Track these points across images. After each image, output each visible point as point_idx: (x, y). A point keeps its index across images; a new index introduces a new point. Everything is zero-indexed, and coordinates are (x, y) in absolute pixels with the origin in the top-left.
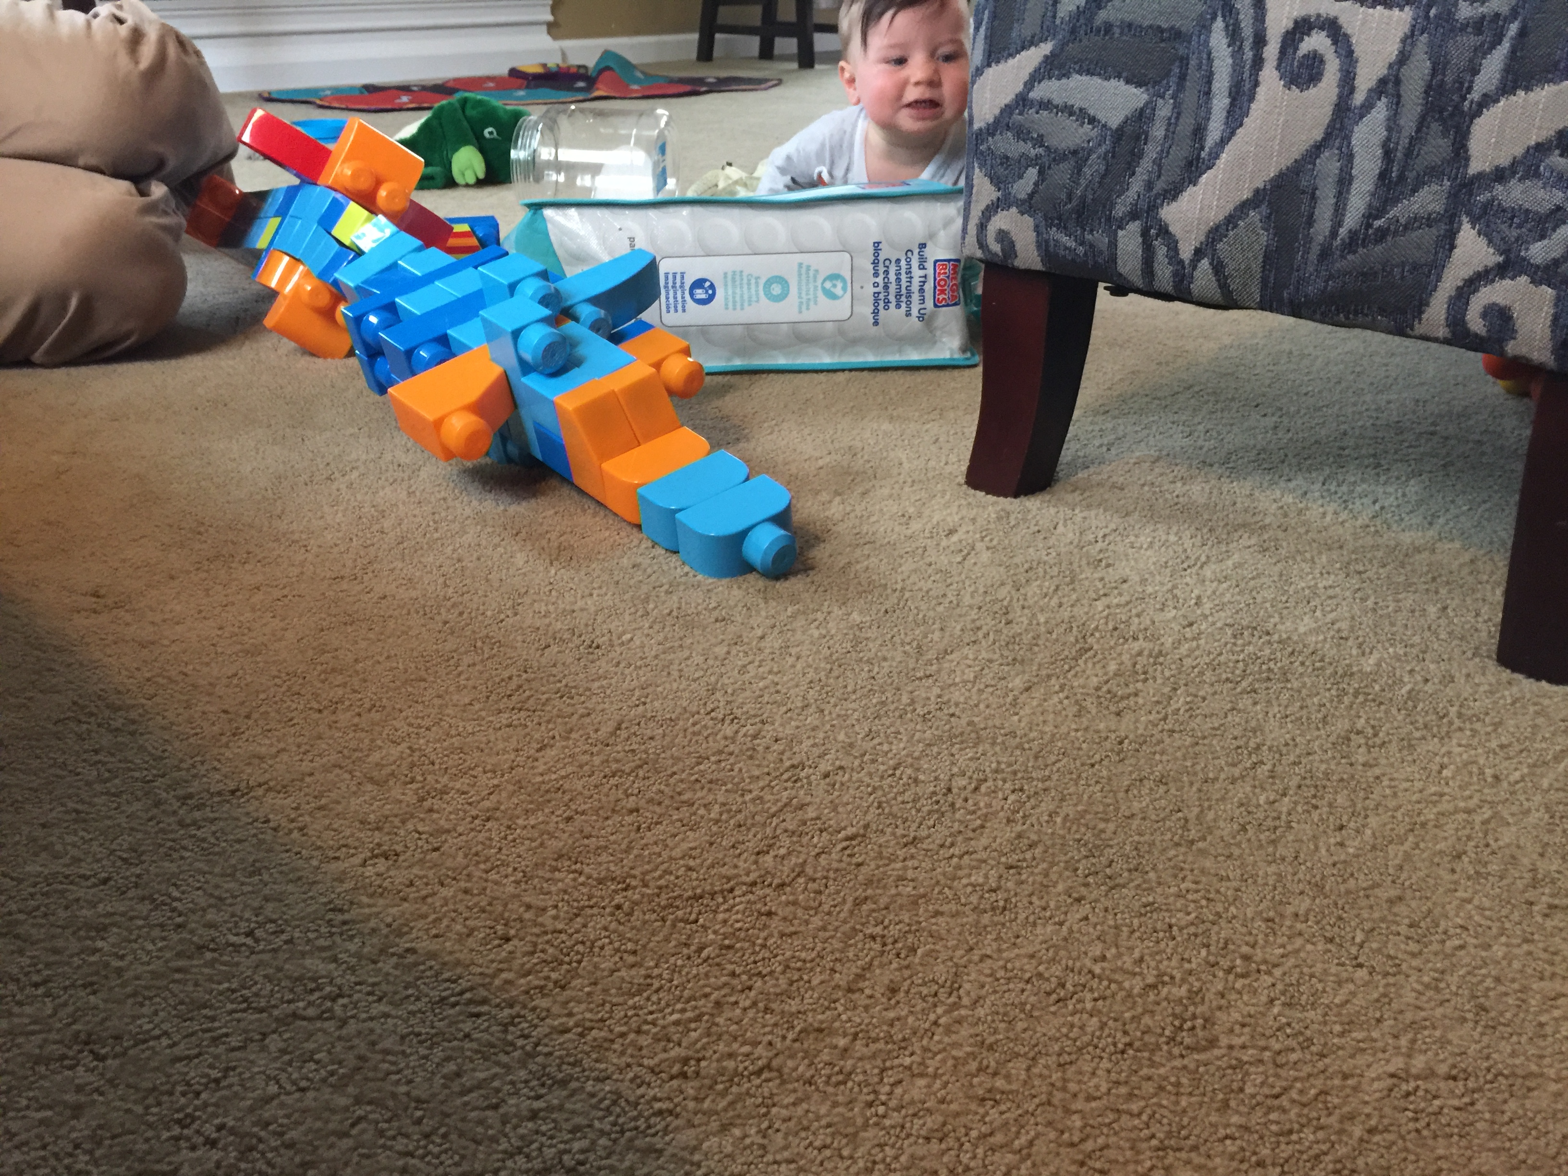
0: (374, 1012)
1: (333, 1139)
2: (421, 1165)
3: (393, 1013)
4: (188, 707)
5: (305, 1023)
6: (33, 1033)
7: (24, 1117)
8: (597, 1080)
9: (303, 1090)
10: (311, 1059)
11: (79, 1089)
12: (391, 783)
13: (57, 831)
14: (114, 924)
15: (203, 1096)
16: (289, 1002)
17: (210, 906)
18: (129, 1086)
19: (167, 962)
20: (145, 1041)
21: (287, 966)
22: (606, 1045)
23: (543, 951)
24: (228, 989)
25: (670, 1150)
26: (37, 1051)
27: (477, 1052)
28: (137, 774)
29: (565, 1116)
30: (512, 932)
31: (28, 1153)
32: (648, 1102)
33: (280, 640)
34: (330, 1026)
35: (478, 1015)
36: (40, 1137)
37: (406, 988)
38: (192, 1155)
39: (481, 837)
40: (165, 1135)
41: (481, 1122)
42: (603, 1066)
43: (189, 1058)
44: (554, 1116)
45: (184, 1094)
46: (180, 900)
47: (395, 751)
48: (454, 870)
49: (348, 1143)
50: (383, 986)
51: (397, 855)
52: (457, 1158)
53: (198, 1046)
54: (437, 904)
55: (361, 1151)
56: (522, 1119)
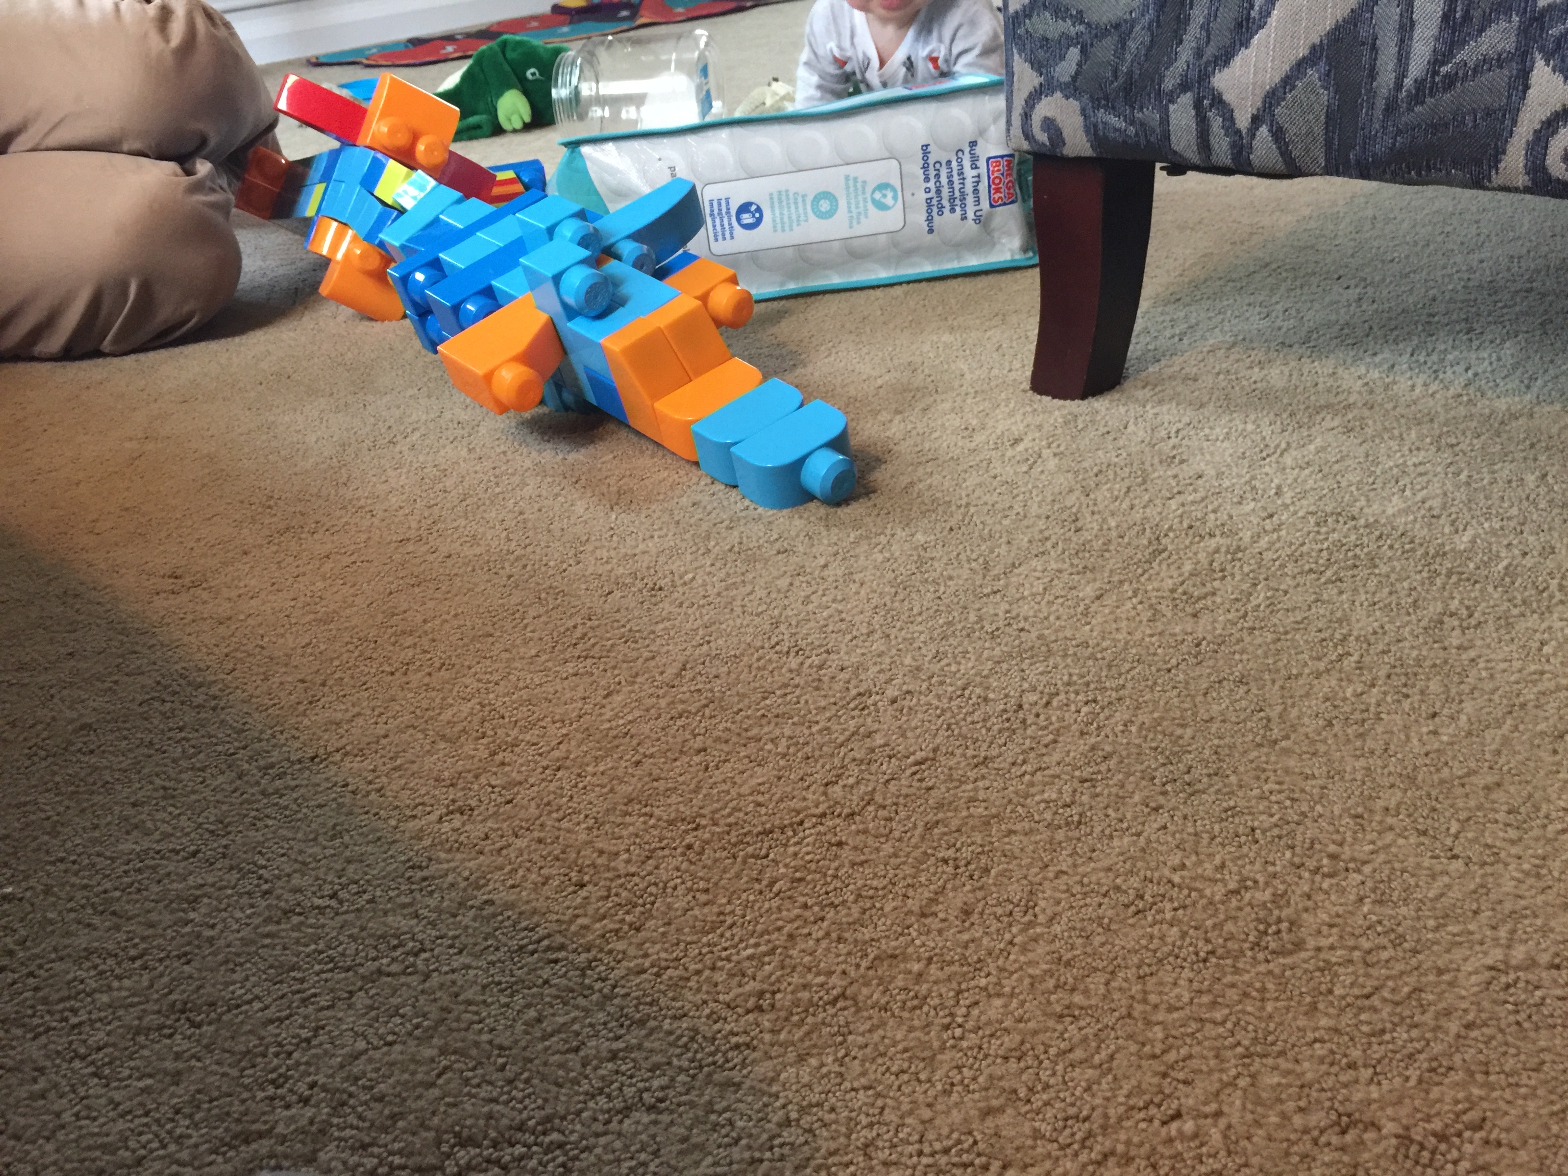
0: (455, 965)
1: (419, 1090)
2: (506, 1111)
3: (474, 964)
4: (266, 678)
5: (389, 979)
6: (132, 1005)
7: (127, 1086)
8: (674, 1017)
9: (390, 1044)
10: (396, 1014)
11: (178, 1056)
12: (463, 739)
13: (146, 809)
14: (205, 895)
15: (296, 1055)
16: (375, 959)
17: (295, 871)
18: (225, 1051)
19: (257, 927)
20: (238, 1006)
21: (370, 925)
22: (681, 983)
23: (617, 895)
24: (315, 951)
25: (748, 1083)
26: (136, 1022)
27: (557, 997)
28: (220, 748)
29: (644, 1055)
30: (586, 878)
31: (132, 1121)
32: (726, 1037)
33: (351, 606)
34: (414, 980)
35: (556, 961)
36: (142, 1104)
37: (486, 939)
38: (286, 1113)
39: (552, 787)
40: (260, 1095)
41: (561, 1066)
42: (679, 1004)
43: (281, 1020)
44: (633, 1055)
45: (277, 1055)
46: (265, 867)
47: (466, 708)
48: (527, 820)
49: (435, 1092)
50: (463, 938)
51: (472, 809)
52: (540, 1102)
53: (289, 1007)
54: (513, 856)
55: (447, 1100)
56: (602, 1061)
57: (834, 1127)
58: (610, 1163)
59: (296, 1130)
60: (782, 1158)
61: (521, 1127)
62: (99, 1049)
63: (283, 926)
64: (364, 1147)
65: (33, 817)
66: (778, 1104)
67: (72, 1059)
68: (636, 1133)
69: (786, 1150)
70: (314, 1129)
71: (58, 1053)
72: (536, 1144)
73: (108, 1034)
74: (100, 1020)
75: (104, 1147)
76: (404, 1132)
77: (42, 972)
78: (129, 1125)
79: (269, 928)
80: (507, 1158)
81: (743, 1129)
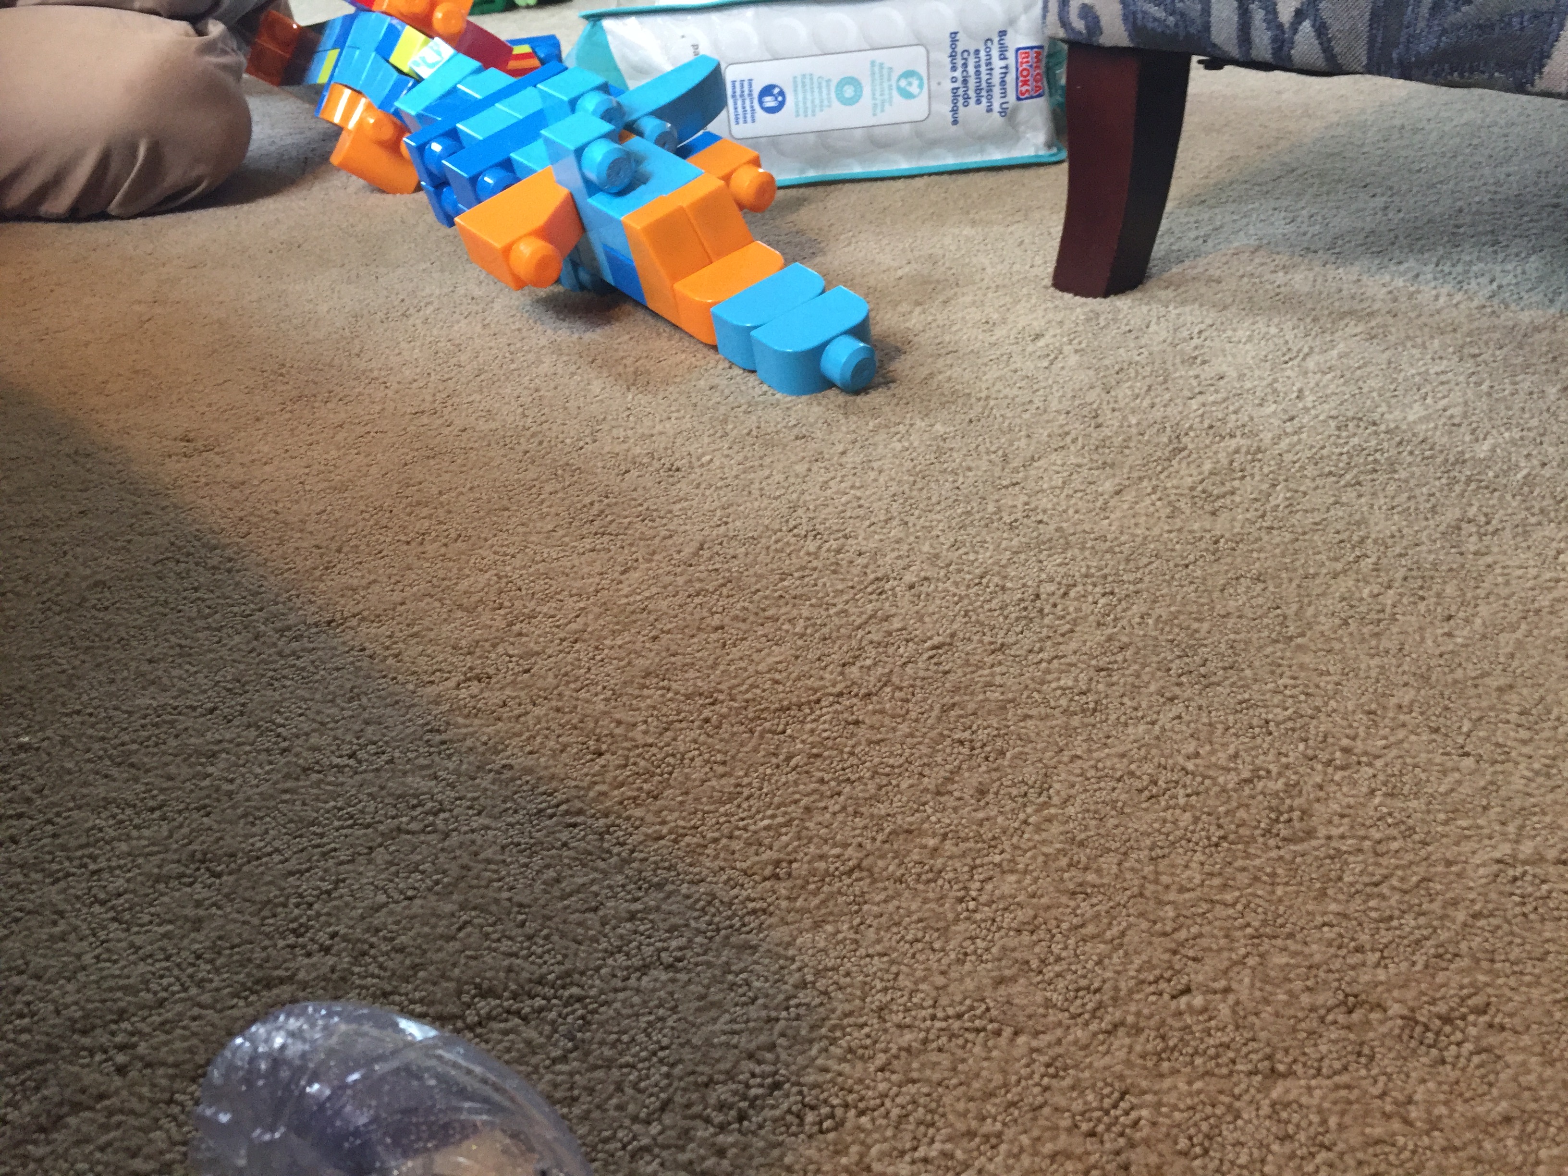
0: (474, 825)
1: (440, 943)
2: (526, 965)
3: (493, 825)
4: (281, 543)
5: (409, 837)
6: (151, 854)
7: (147, 932)
8: (692, 882)
9: (410, 898)
10: (416, 870)
11: (198, 904)
12: (480, 609)
13: (162, 665)
14: (224, 750)
15: (316, 906)
16: (394, 817)
17: (314, 731)
18: (245, 900)
19: (275, 783)
20: (258, 858)
21: (390, 784)
22: (698, 850)
23: (635, 764)
24: (335, 807)
25: (765, 946)
26: (156, 871)
27: (576, 859)
28: (236, 609)
29: (662, 916)
30: (604, 747)
31: (152, 965)
32: (743, 903)
33: (366, 475)
34: (433, 838)
35: (575, 825)
36: (162, 949)
37: (504, 802)
38: (307, 961)
39: (570, 658)
40: (281, 943)
41: (580, 924)
42: (697, 870)
43: (301, 873)
44: (651, 917)
45: (297, 906)
46: (283, 726)
47: (483, 579)
48: (545, 690)
49: (457, 945)
50: (482, 801)
51: (490, 677)
52: (559, 957)
53: (309, 860)
54: (531, 723)
55: (468, 953)
56: (621, 920)
57: (849, 990)
58: (629, 1017)
59: (317, 978)
60: (798, 1018)
61: (541, 981)
62: (120, 895)
63: (301, 783)
64: (385, 995)
65: (47, 670)
66: (794, 967)
67: (92, 903)
68: (654, 990)
69: (802, 1011)
70: (335, 976)
71: (78, 898)
72: (555, 997)
73: (128, 881)
74: (120, 867)
75: (124, 988)
76: (425, 981)
77: (58, 820)
78: (150, 968)
79: (289, 784)
80: (527, 1010)
81: (759, 989)
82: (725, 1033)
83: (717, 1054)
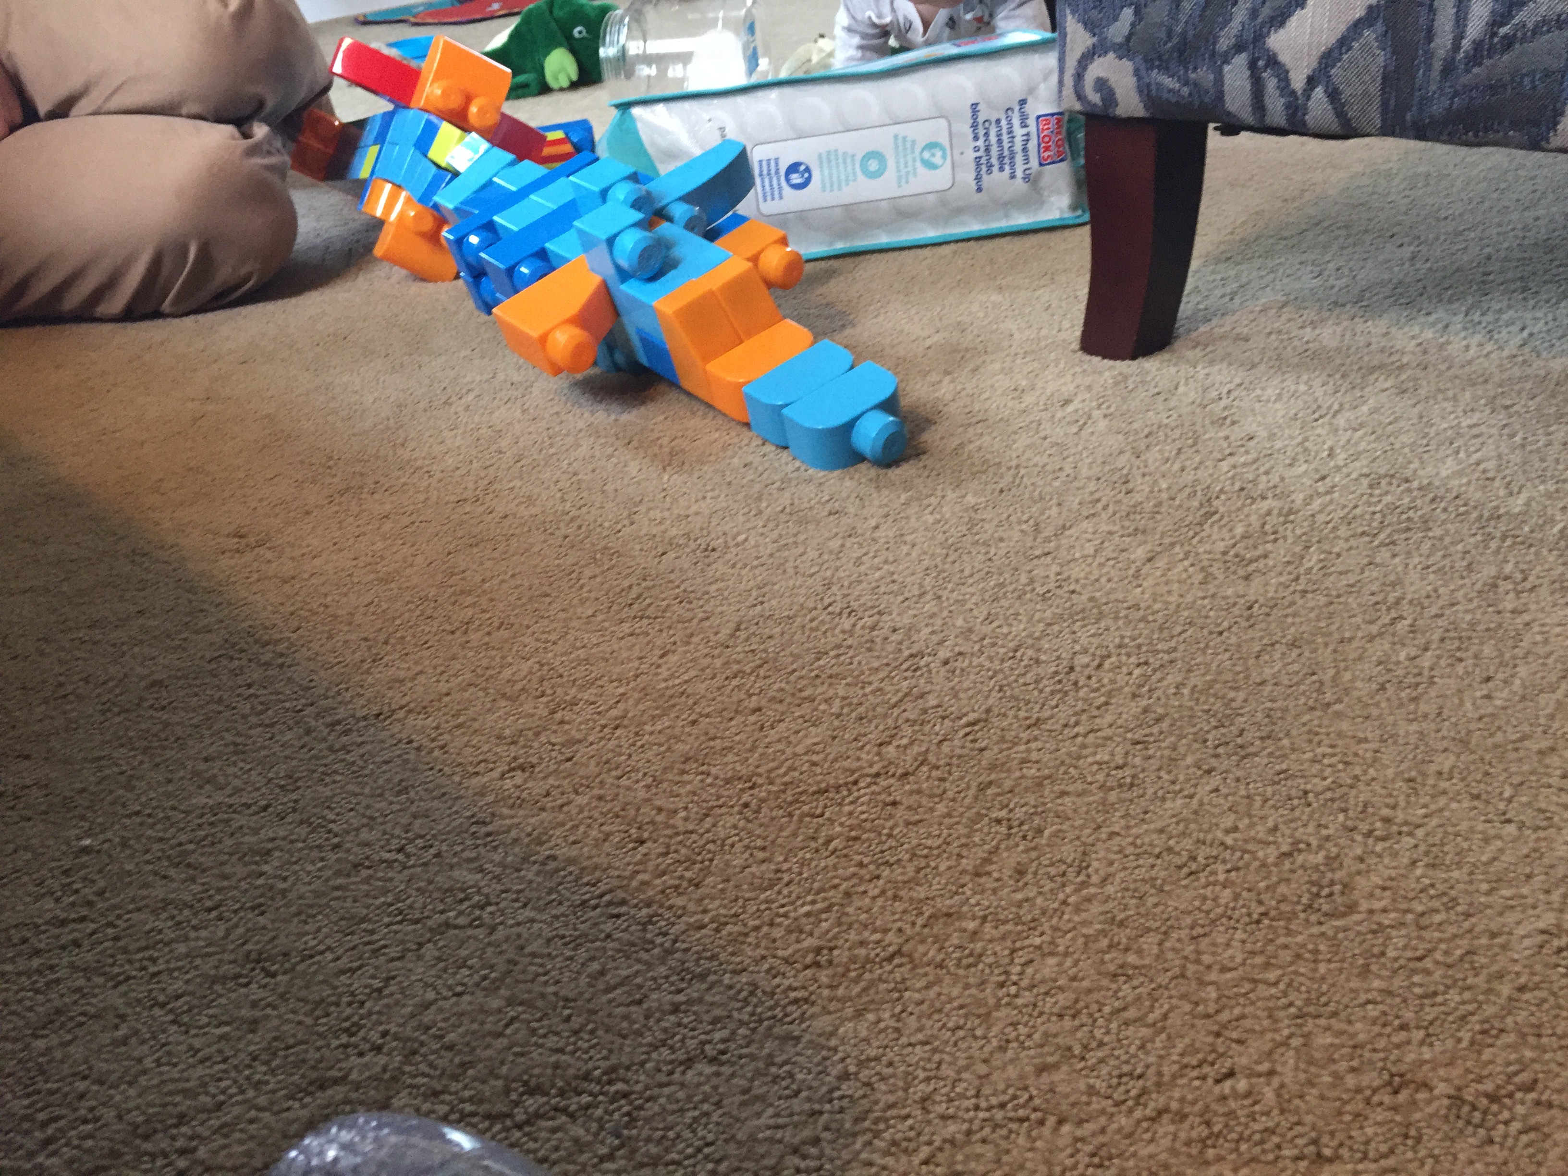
0: (520, 918)
1: (488, 1039)
2: (572, 1061)
3: (538, 917)
4: (330, 637)
5: (457, 932)
6: (209, 955)
7: (205, 1034)
8: (735, 972)
9: (459, 995)
10: (464, 965)
11: (254, 1005)
12: (523, 697)
13: (218, 763)
14: (276, 849)
15: (368, 1005)
16: (442, 912)
17: (363, 826)
18: (299, 1000)
19: (327, 880)
20: (311, 957)
22: (741, 939)
23: (676, 851)
24: (384, 903)
25: (807, 1037)
27: (619, 951)
28: (287, 705)
29: (706, 1008)
30: (646, 835)
31: (210, 1067)
32: (785, 992)
33: (411, 565)
34: (480, 933)
35: (618, 916)
36: (220, 1051)
37: (549, 893)
38: (359, 1061)
39: (611, 745)
40: (335, 1043)
41: (625, 1017)
42: (739, 959)
43: (353, 971)
44: (695, 1008)
45: (350, 1004)
46: (334, 821)
47: (525, 667)
48: (587, 778)
49: (503, 1042)
50: (527, 893)
51: (533, 767)
52: (605, 1052)
54: (574, 812)
55: (517, 1049)
56: (664, 1014)
57: (892, 1081)
58: (674, 1112)
59: (369, 1078)
60: (841, 1110)
61: (587, 1077)
62: (178, 997)
63: (352, 879)
64: (436, 1094)
65: (107, 772)
66: (836, 1058)
67: (152, 1006)
68: (699, 1085)
69: (845, 1103)
70: (387, 1076)
71: (139, 1001)
72: (602, 1094)
73: (187, 982)
74: (179, 969)
75: (184, 1092)
76: (475, 1079)
77: (119, 922)
78: (208, 1071)
79: (339, 881)
80: (573, 1107)
81: (804, 1081)
82: (769, 1127)
83: (761, 1149)
